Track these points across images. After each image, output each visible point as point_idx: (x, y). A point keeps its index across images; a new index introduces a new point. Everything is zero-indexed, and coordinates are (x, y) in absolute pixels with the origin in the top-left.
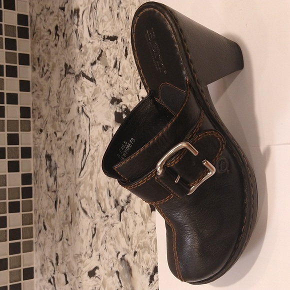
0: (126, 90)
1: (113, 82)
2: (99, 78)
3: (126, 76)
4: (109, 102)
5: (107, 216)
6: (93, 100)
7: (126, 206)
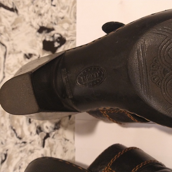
0: (60, 20)
1: (42, 12)
2: (22, 8)
3: (62, 6)
4: (35, 31)
5: (25, 143)
6: (13, 29)
7: (54, 133)
